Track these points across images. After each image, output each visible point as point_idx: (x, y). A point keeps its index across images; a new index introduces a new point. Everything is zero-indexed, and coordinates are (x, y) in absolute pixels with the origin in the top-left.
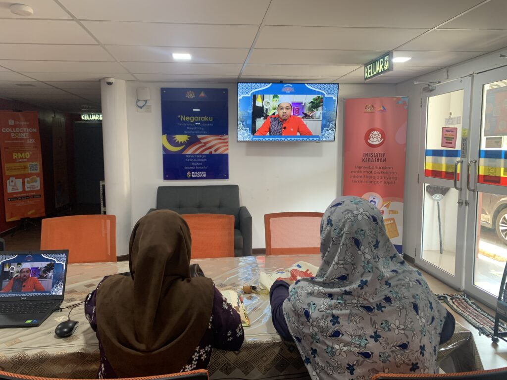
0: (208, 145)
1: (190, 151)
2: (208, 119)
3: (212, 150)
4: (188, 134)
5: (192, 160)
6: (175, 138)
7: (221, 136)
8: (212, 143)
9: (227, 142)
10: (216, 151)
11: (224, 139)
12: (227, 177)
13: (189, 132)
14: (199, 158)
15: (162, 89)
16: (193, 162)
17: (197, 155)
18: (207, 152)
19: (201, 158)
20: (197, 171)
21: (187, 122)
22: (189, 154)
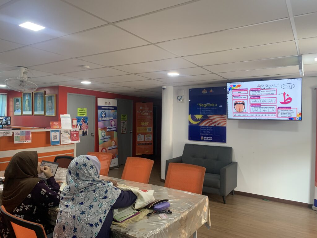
0: (214, 121)
1: (203, 124)
2: (214, 105)
3: (216, 124)
6: (195, 116)
7: (222, 116)
8: (216, 119)
9: (225, 119)
10: (218, 124)
11: (223, 117)
12: (225, 142)
13: (203, 113)
14: (208, 129)
16: (205, 131)
17: (207, 126)
18: (213, 125)
19: (209, 129)
20: (207, 136)
21: (202, 107)
22: (202, 126)
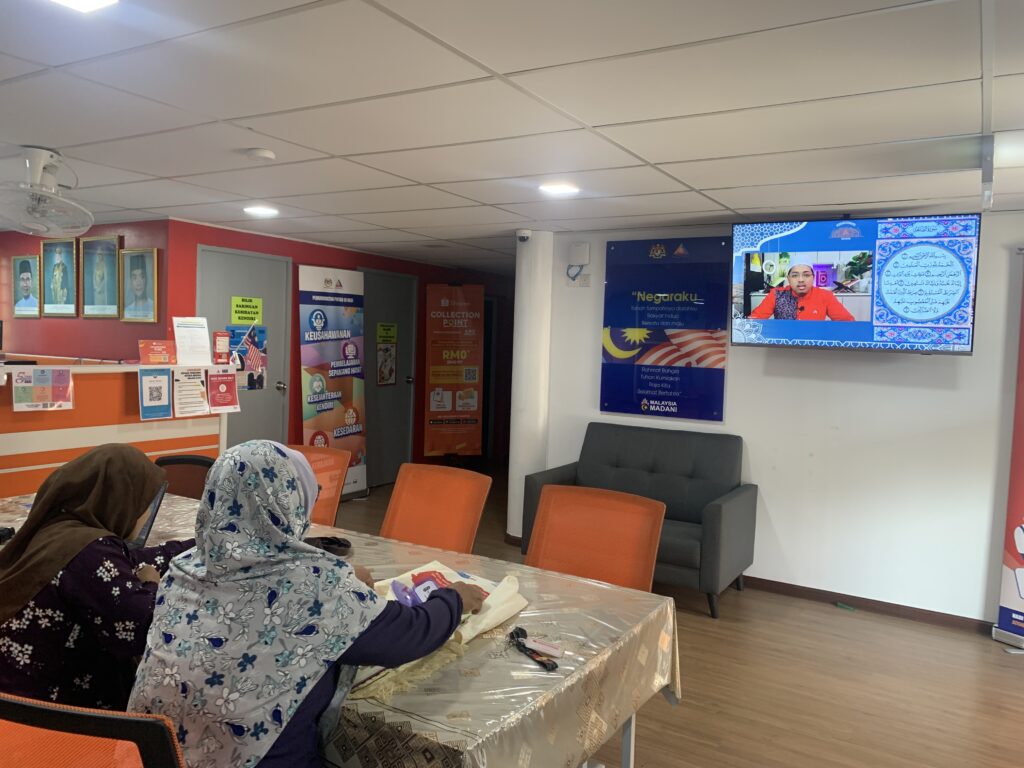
0: (685, 350)
1: (649, 360)
2: (688, 297)
3: (693, 359)
4: (648, 327)
5: (652, 377)
6: (624, 333)
7: (712, 333)
8: (693, 346)
9: (723, 345)
10: (699, 361)
11: (716, 339)
12: (719, 418)
13: (650, 323)
14: (665, 375)
15: (610, 244)
16: (654, 381)
17: (661, 367)
18: (681, 363)
19: (670, 375)
20: (660, 399)
21: (646, 303)
22: (647, 366)
